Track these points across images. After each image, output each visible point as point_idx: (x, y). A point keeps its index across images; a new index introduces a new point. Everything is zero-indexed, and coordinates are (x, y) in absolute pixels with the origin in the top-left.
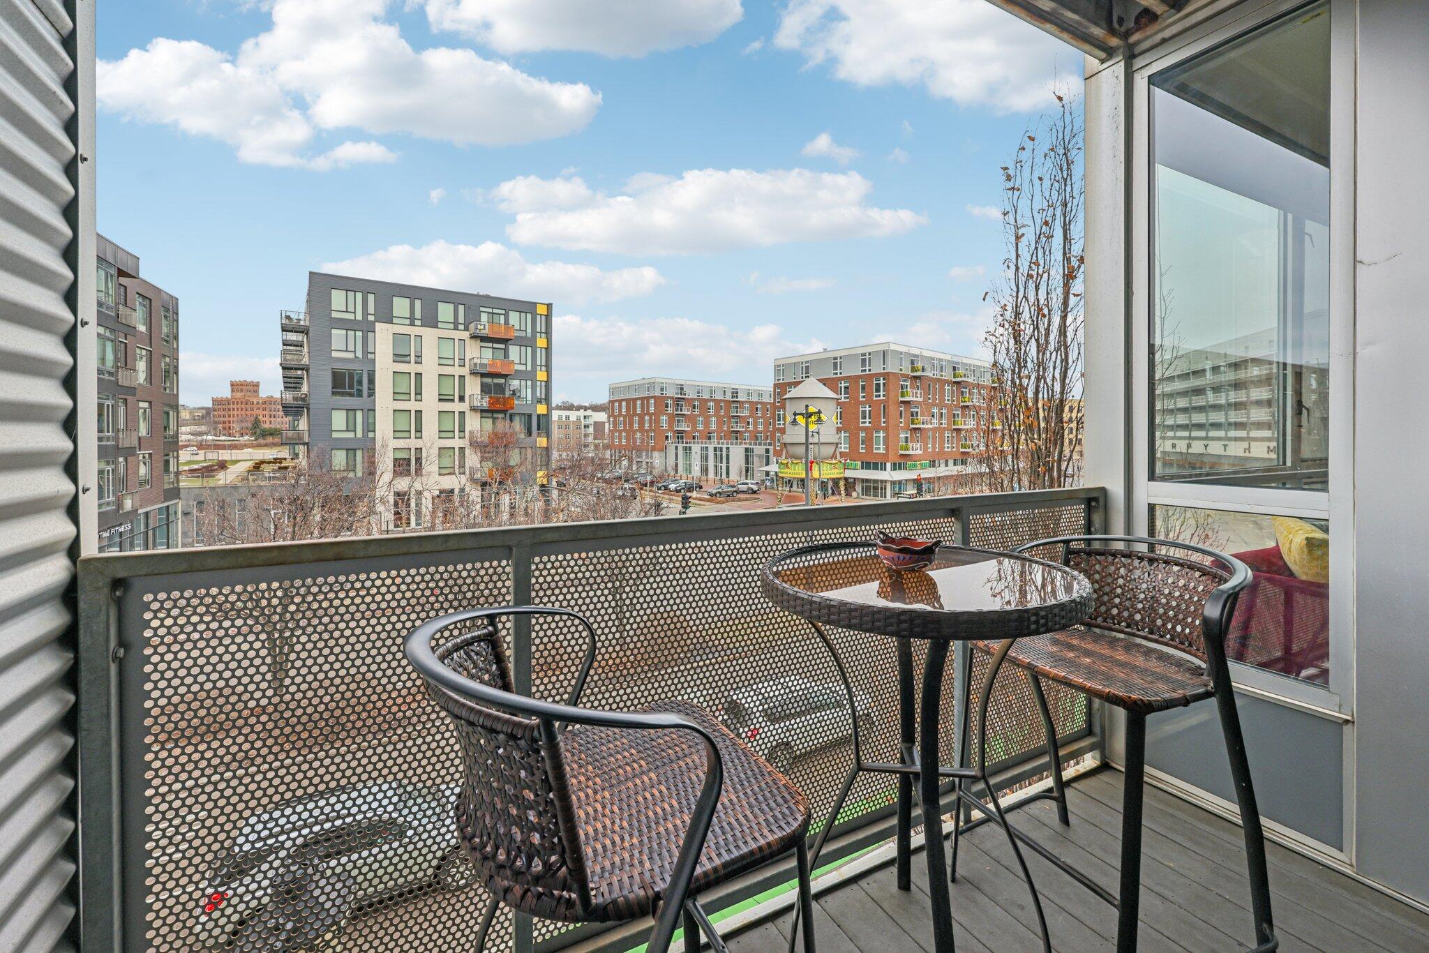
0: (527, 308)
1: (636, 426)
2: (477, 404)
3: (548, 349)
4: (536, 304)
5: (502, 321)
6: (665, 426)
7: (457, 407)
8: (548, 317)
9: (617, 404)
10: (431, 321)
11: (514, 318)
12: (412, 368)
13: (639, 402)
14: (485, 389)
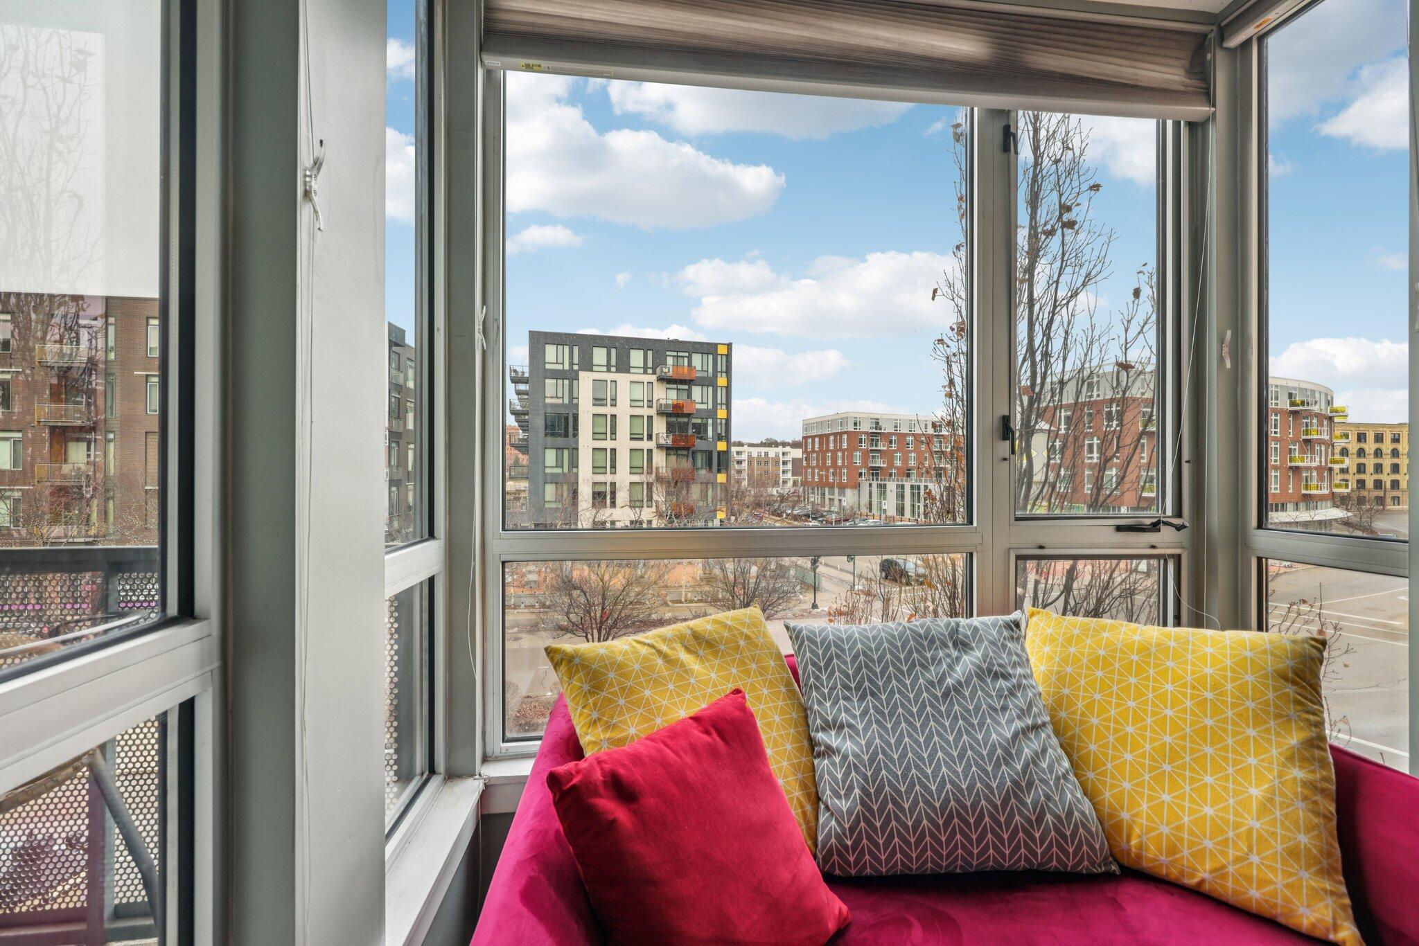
0: (708, 349)
1: (829, 463)
2: (662, 441)
3: (728, 388)
4: (716, 345)
5: (686, 364)
6: (858, 462)
7: (645, 445)
8: (728, 356)
9: (810, 440)
10: (624, 367)
11: (697, 360)
12: (608, 410)
13: (832, 438)
14: (670, 428)
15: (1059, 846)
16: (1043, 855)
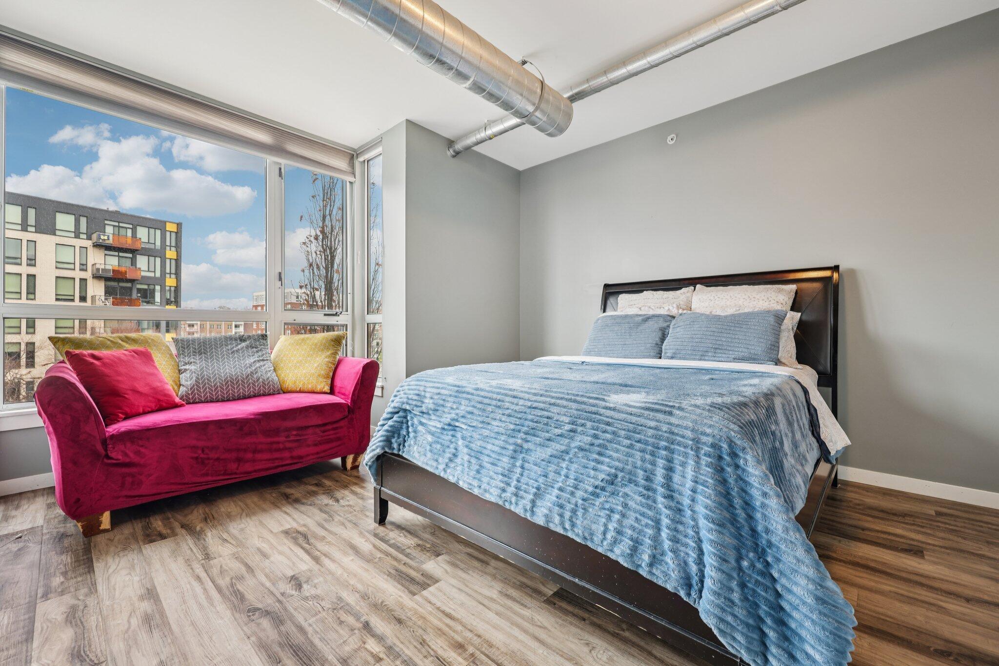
0: (158, 225)
2: (99, 303)
3: (178, 261)
4: (165, 222)
5: (129, 235)
8: (178, 234)
10: (47, 227)
11: (142, 233)
12: (24, 270)
14: (110, 292)
15: (263, 387)
16: (258, 390)
